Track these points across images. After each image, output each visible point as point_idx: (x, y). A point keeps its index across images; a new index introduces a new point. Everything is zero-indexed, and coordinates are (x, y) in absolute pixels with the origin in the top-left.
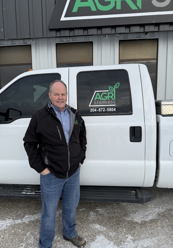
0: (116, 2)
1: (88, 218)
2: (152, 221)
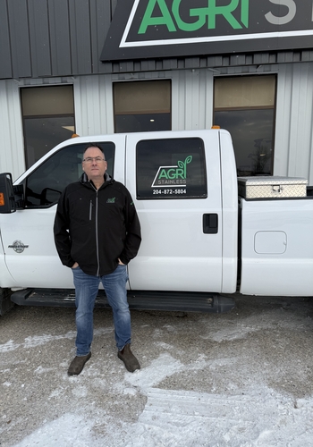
0: (207, 17)
1: (152, 335)
2: (236, 341)
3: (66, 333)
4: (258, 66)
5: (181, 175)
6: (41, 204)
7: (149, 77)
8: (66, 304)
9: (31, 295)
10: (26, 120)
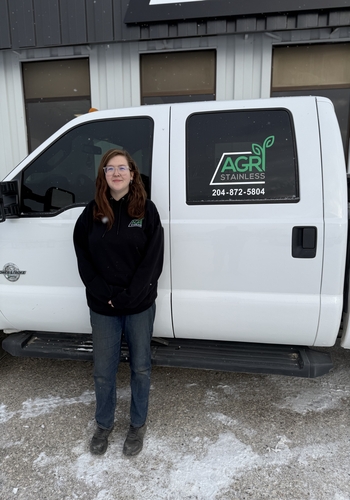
1: (203, 401)
2: (328, 413)
3: (80, 393)
4: (332, 29)
5: (256, 165)
6: (45, 211)
7: (187, 46)
8: (81, 357)
9: (31, 342)
10: (29, 105)
